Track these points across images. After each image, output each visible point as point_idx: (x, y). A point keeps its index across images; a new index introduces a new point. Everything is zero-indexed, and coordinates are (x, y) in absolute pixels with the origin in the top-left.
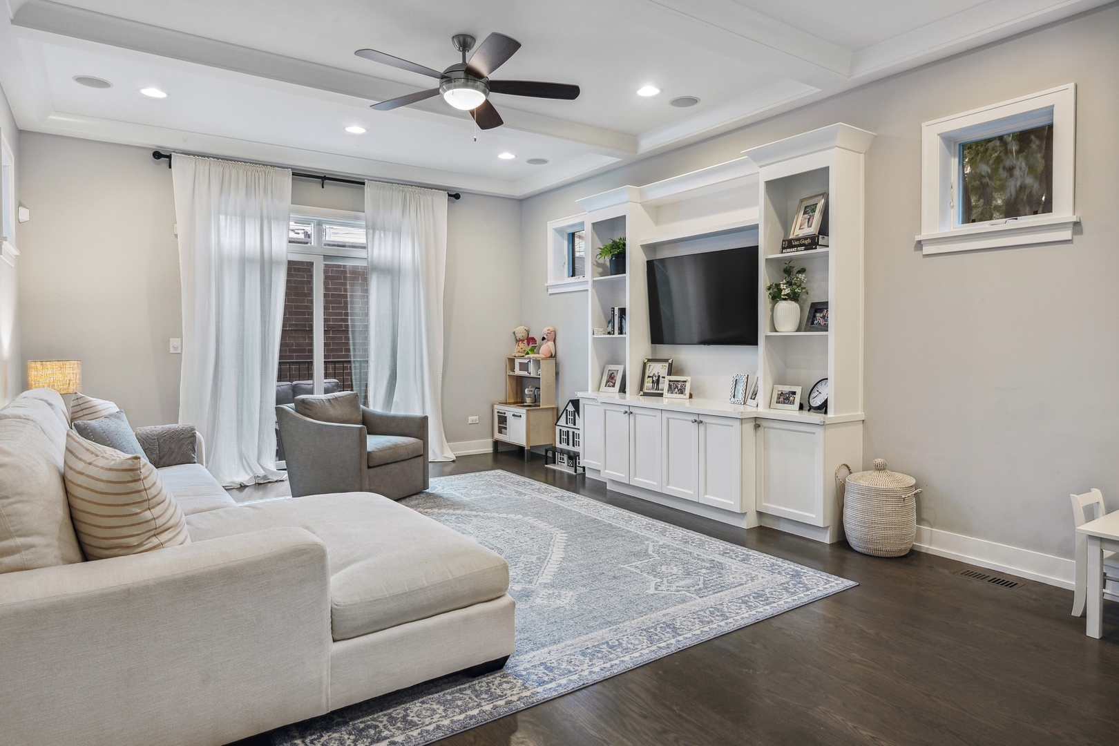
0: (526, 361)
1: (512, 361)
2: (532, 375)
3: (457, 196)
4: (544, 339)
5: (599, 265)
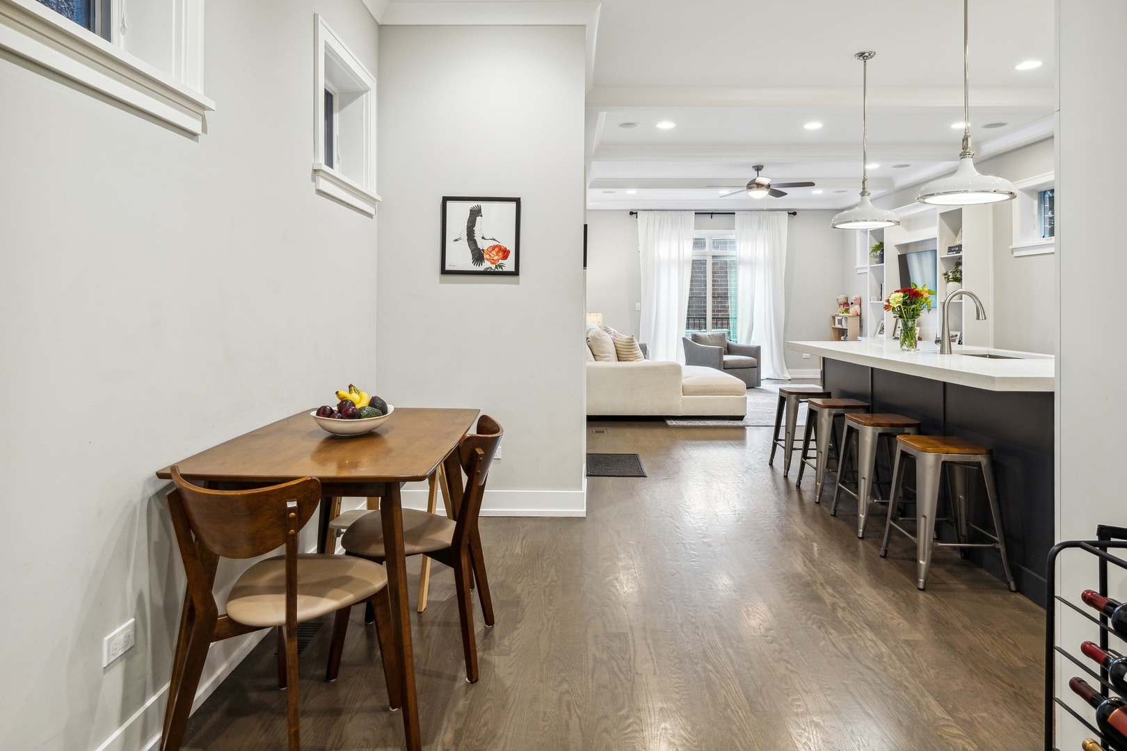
0: (840, 318)
1: (834, 317)
2: (844, 327)
3: (795, 214)
4: (852, 303)
5: (875, 257)
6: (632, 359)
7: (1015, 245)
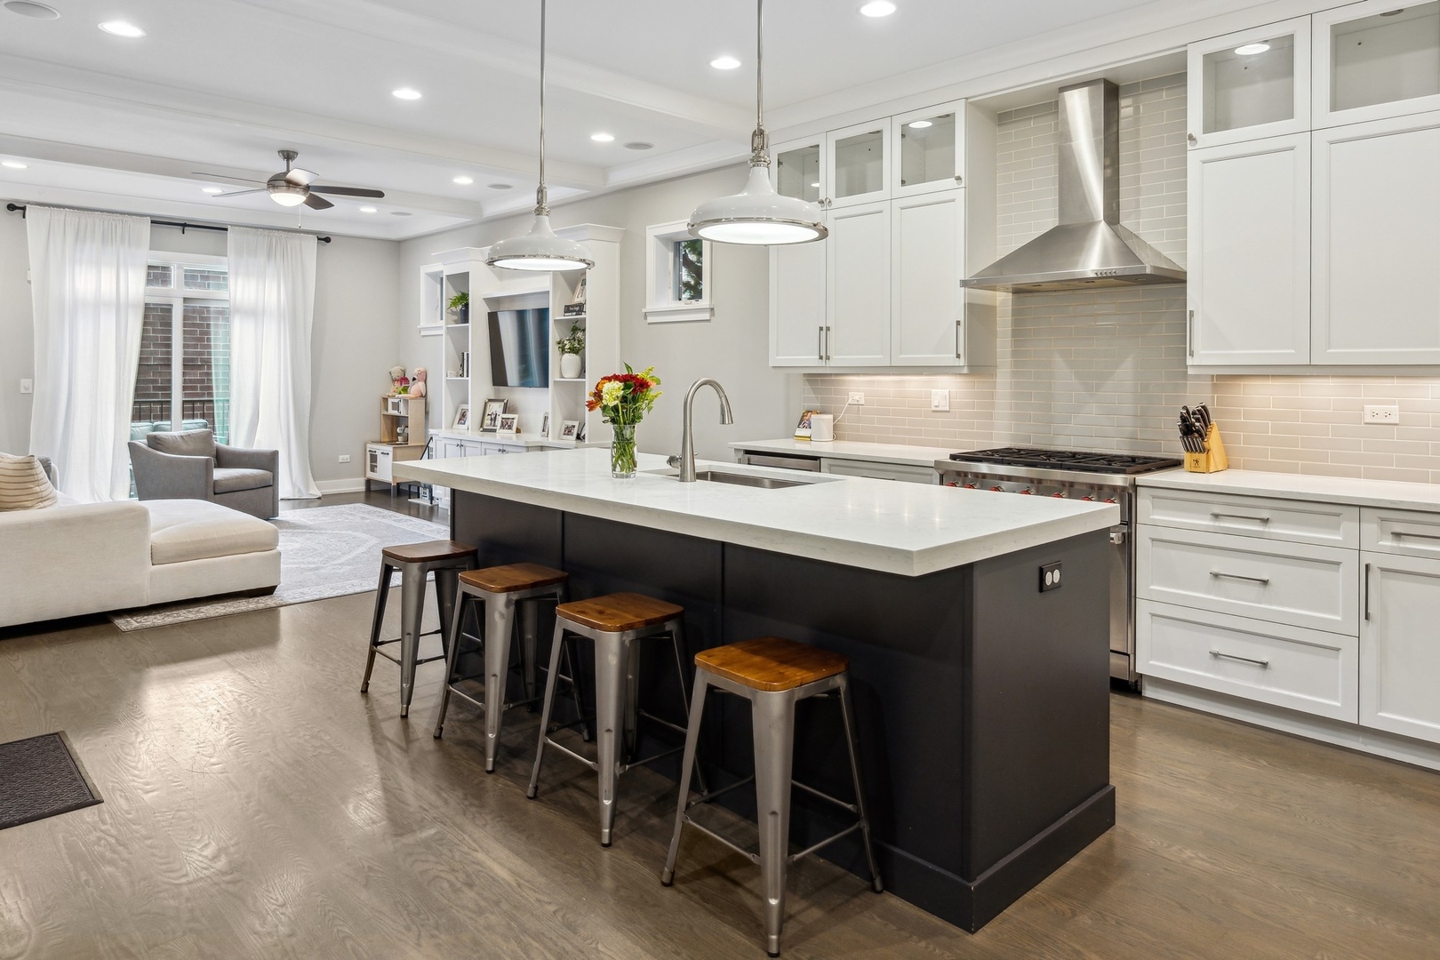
0: (396, 401)
1: (385, 400)
2: (402, 414)
3: (327, 240)
4: (414, 379)
5: (453, 313)
6: (29, 504)
7: (649, 308)
